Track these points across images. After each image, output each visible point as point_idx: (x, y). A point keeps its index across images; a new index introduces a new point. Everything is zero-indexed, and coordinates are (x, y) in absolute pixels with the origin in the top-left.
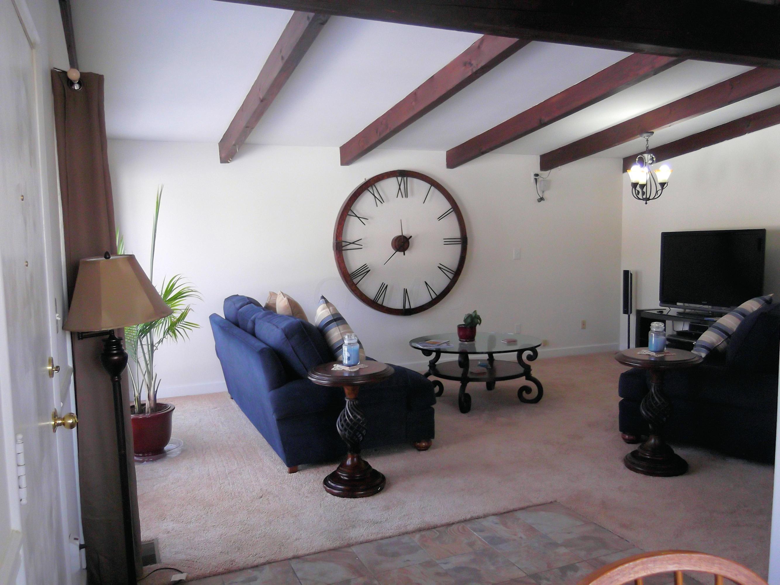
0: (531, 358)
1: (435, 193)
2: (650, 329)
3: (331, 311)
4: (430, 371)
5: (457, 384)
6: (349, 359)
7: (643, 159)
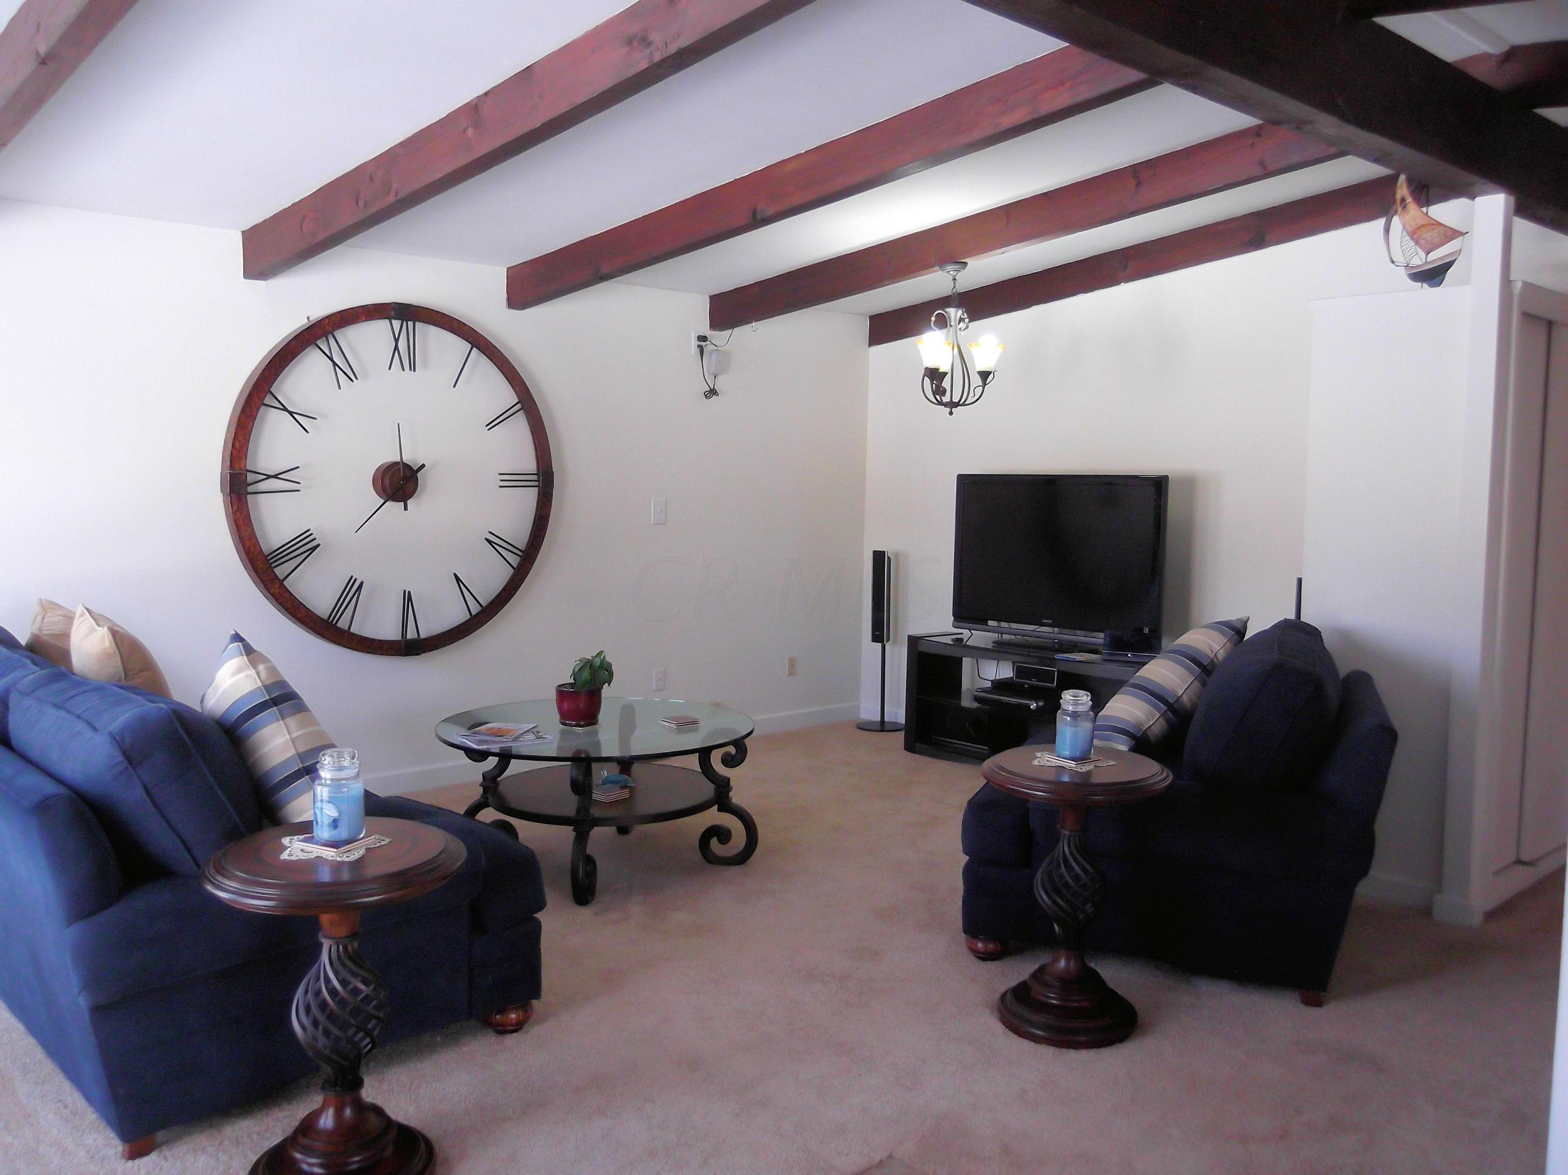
0: (730, 762)
1: (480, 362)
2: (1058, 706)
3: (263, 675)
4: (487, 798)
5: (567, 833)
6: (335, 824)
7: (946, 318)
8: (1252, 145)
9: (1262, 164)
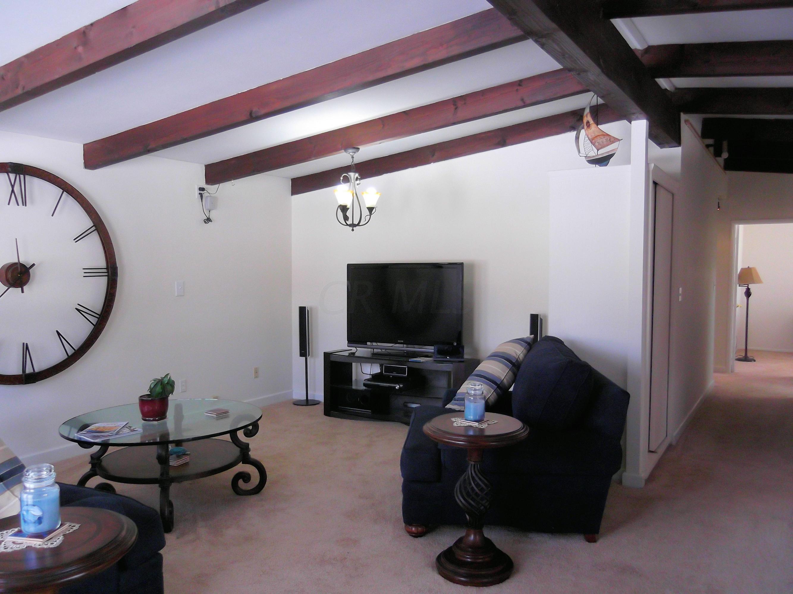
0: (249, 434)
1: (69, 201)
4: (94, 470)
6: (40, 520)
7: (349, 178)
8: (517, 90)
9: (522, 100)
